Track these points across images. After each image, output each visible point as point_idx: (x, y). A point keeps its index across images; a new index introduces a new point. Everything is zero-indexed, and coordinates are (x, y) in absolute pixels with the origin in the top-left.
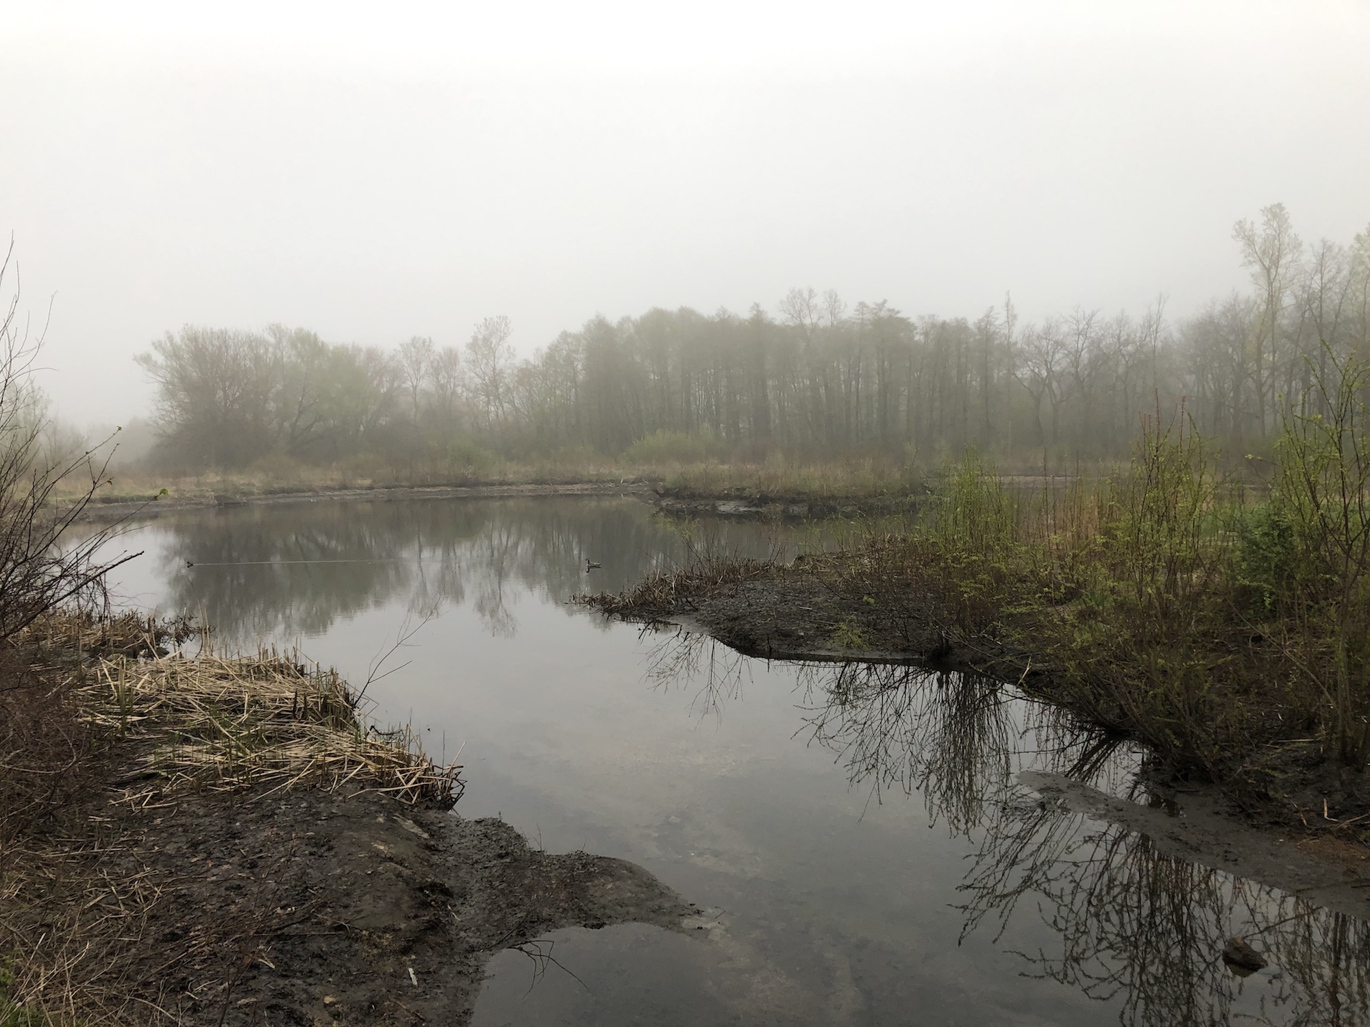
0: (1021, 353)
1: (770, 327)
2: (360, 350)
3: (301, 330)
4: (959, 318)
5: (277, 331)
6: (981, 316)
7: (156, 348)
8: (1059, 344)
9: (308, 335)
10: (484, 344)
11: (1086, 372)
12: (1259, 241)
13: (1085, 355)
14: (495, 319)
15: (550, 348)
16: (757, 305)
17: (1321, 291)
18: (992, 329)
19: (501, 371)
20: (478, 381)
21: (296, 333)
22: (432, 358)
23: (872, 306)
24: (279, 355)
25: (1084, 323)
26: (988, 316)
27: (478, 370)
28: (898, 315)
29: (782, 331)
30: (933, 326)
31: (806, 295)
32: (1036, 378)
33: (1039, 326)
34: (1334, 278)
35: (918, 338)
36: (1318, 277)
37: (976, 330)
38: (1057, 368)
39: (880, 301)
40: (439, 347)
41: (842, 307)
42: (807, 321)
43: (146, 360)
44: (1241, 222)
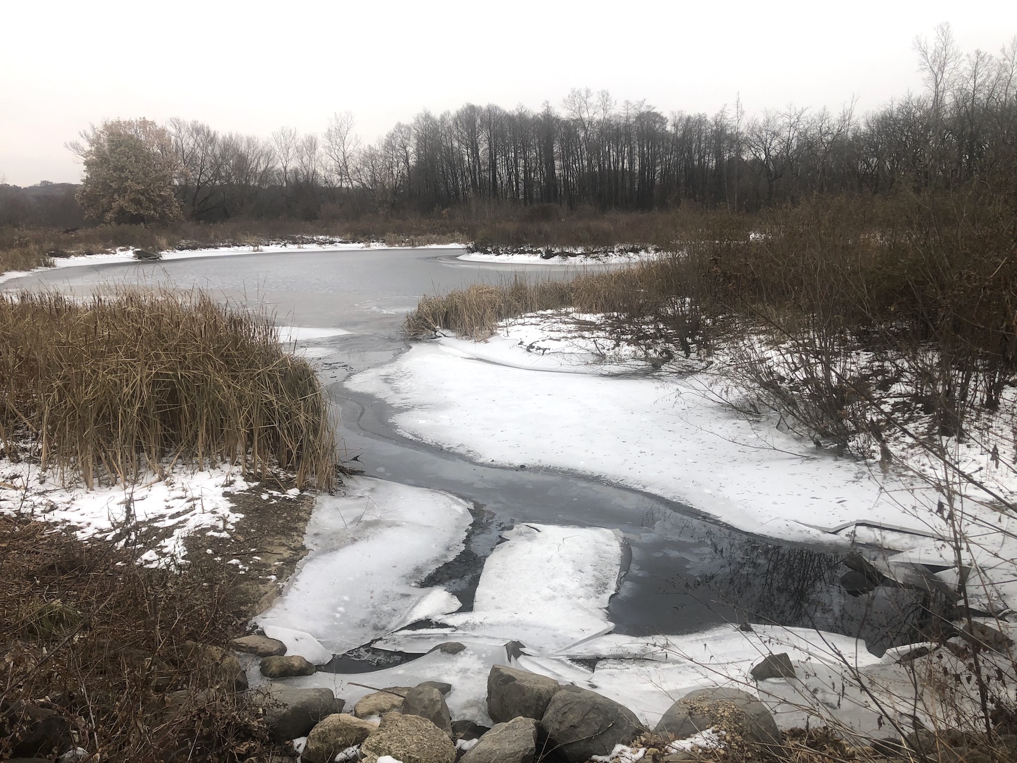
0: (746, 140)
1: (558, 120)
2: (242, 138)
3: (196, 122)
4: (701, 113)
5: (177, 123)
6: (717, 112)
7: (82, 137)
8: (775, 134)
9: (202, 127)
10: (338, 135)
11: (795, 156)
12: (930, 52)
13: (794, 142)
14: (343, 114)
15: (387, 136)
16: (547, 102)
17: (974, 91)
18: (725, 122)
19: (350, 155)
20: (333, 162)
21: (192, 125)
22: (298, 144)
23: (634, 101)
24: (179, 143)
25: (795, 117)
26: (722, 112)
27: (333, 153)
28: (655, 111)
29: (566, 124)
30: (680, 119)
31: (584, 94)
32: (757, 160)
33: (761, 121)
34: (984, 82)
35: (669, 128)
36: (972, 82)
37: (713, 123)
38: (773, 153)
39: (641, 100)
40: (302, 136)
41: (613, 105)
42: (585, 116)
43: (76, 147)
44: (917, 37)
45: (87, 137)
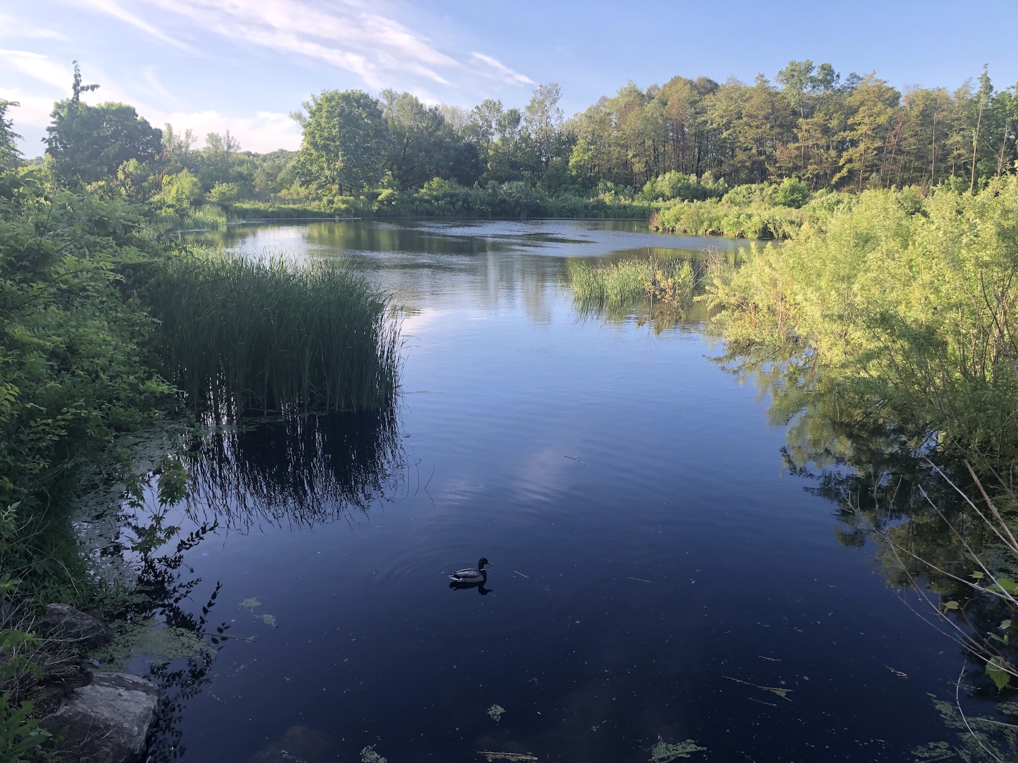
3: (406, 95)
4: (941, 88)
5: (390, 95)
6: (960, 86)
7: (305, 108)
10: (540, 107)
14: (549, 87)
15: (590, 110)
16: (762, 76)
19: (552, 129)
20: (534, 136)
21: (403, 96)
22: (501, 116)
23: (861, 76)
24: (390, 115)
26: (966, 85)
27: (534, 127)
30: (917, 93)
31: (805, 67)
35: (902, 103)
37: (955, 99)
39: (870, 73)
40: (505, 110)
42: (805, 91)
45: (310, 107)
